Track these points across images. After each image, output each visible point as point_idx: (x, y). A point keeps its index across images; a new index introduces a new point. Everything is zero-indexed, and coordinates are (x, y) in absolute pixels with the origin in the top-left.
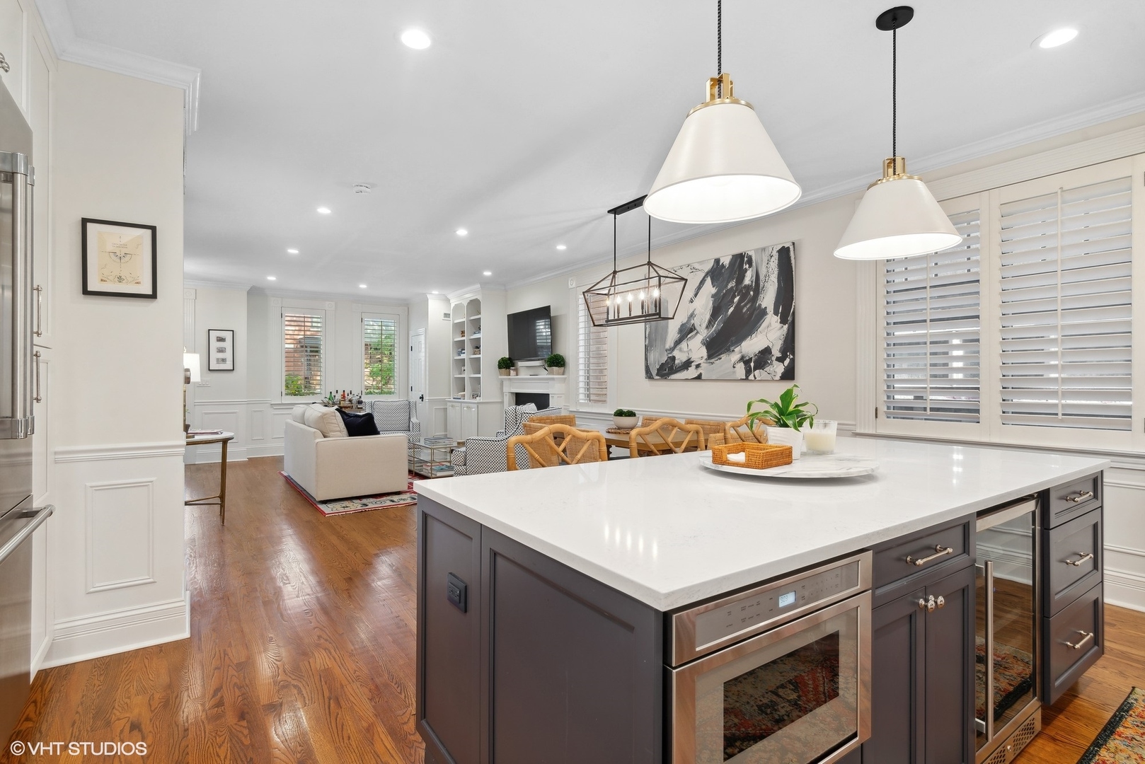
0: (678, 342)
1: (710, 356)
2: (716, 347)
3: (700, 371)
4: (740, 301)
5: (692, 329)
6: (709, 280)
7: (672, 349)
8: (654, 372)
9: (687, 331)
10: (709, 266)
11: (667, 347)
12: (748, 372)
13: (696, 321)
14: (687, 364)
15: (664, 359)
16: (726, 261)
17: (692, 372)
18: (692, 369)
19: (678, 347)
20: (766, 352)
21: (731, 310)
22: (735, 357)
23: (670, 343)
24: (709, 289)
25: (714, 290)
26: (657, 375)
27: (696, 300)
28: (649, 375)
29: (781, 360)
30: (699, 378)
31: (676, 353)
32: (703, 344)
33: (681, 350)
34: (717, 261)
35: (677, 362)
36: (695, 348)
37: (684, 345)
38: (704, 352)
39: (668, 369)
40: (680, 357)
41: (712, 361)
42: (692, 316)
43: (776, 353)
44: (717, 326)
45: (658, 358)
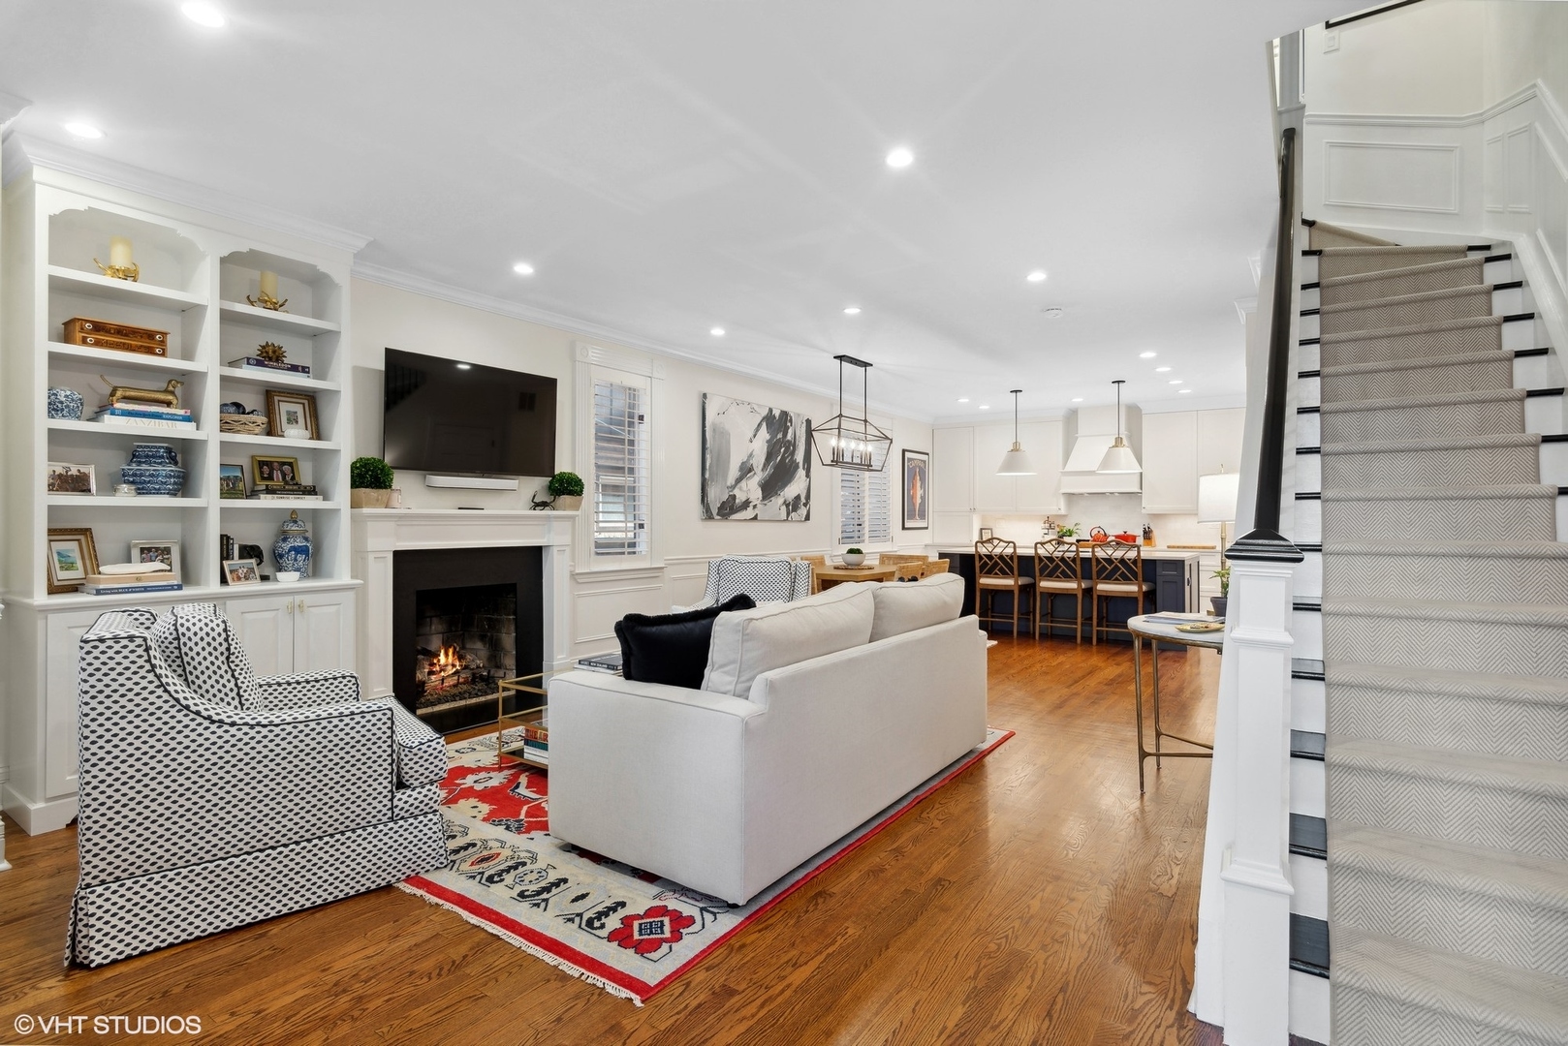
0: (739, 480)
1: (764, 498)
2: (770, 488)
3: (757, 511)
4: (785, 452)
5: (751, 470)
6: (764, 424)
7: (733, 487)
8: (715, 511)
9: (746, 470)
10: (765, 412)
11: (729, 484)
12: (788, 514)
13: (754, 462)
14: (746, 504)
15: (725, 497)
16: (777, 413)
17: (749, 513)
18: (750, 509)
19: (738, 486)
20: (798, 498)
21: (779, 458)
22: (780, 500)
23: (731, 481)
24: (764, 434)
25: (768, 437)
26: (718, 514)
27: (754, 441)
28: (708, 515)
29: (805, 505)
30: (755, 518)
31: (736, 492)
32: (760, 486)
33: (741, 489)
34: (771, 410)
35: (737, 501)
36: (751, 489)
37: (743, 484)
38: (759, 493)
39: (729, 509)
40: (740, 497)
41: (765, 502)
42: (751, 456)
43: (803, 500)
44: (769, 470)
45: (717, 495)
